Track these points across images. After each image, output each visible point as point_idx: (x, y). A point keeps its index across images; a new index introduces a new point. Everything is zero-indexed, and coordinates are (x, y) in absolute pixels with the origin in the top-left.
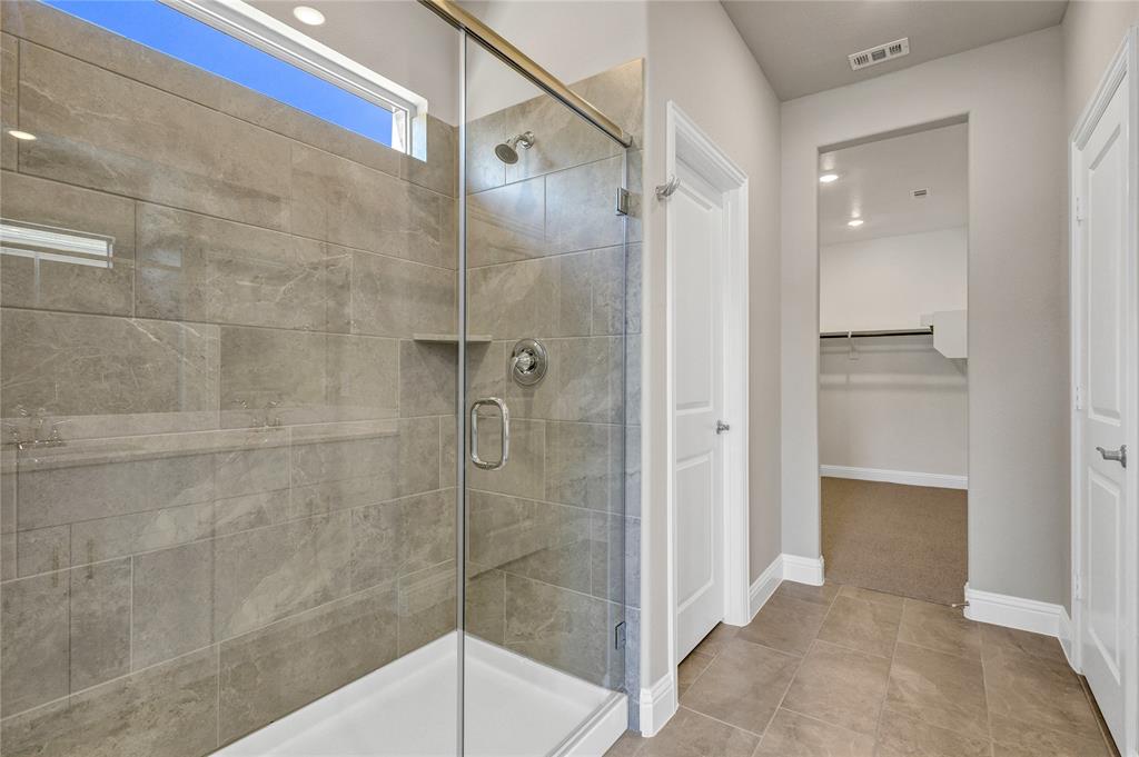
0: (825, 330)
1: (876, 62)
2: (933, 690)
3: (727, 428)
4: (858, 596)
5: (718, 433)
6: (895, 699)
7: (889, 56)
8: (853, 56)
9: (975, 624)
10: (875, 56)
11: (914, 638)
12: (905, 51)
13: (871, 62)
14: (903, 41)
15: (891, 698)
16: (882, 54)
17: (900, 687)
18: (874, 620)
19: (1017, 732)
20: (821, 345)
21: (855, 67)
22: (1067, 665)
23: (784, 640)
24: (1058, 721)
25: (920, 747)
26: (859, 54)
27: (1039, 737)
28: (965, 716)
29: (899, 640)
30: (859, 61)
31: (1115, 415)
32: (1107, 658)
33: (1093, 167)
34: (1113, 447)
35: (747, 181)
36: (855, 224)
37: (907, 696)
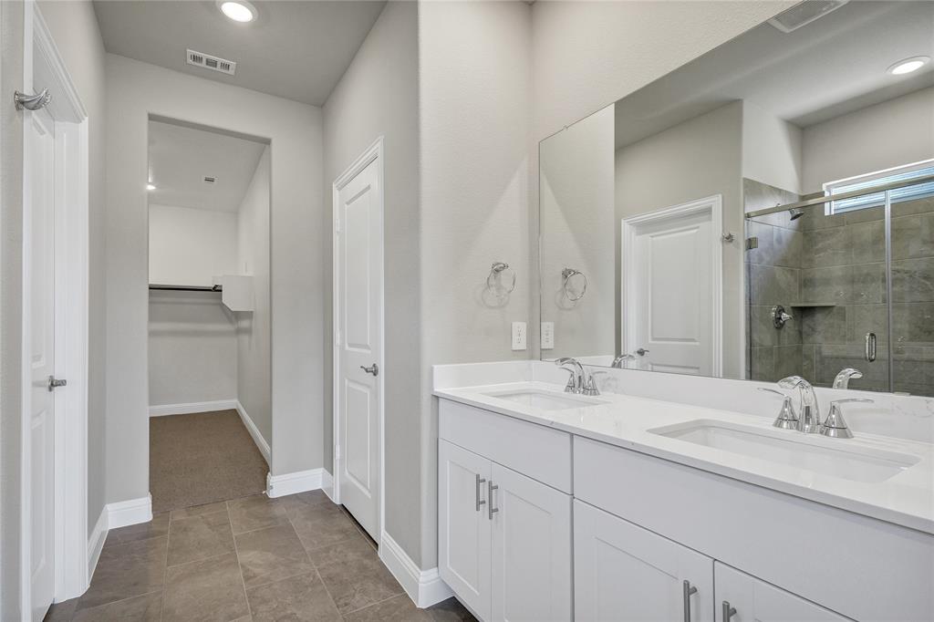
0: (154, 281)
1: (208, 67)
2: (271, 557)
3: (63, 383)
4: (189, 515)
5: (50, 390)
6: (251, 578)
7: (218, 68)
8: (190, 52)
9: (277, 499)
10: (209, 62)
11: (244, 527)
12: (231, 72)
13: (204, 64)
14: (233, 64)
15: (247, 579)
16: (214, 64)
17: (250, 567)
18: (210, 528)
19: (324, 554)
20: (150, 295)
21: (190, 61)
22: (332, 502)
23: (135, 584)
24: (341, 537)
25: (280, 600)
26: (198, 54)
27: (336, 551)
28: (297, 562)
29: (234, 534)
30: (195, 58)
31: (366, 347)
32: (361, 487)
33: (348, 203)
34: (369, 366)
35: (87, 119)
36: (151, 188)
37: (257, 570)
